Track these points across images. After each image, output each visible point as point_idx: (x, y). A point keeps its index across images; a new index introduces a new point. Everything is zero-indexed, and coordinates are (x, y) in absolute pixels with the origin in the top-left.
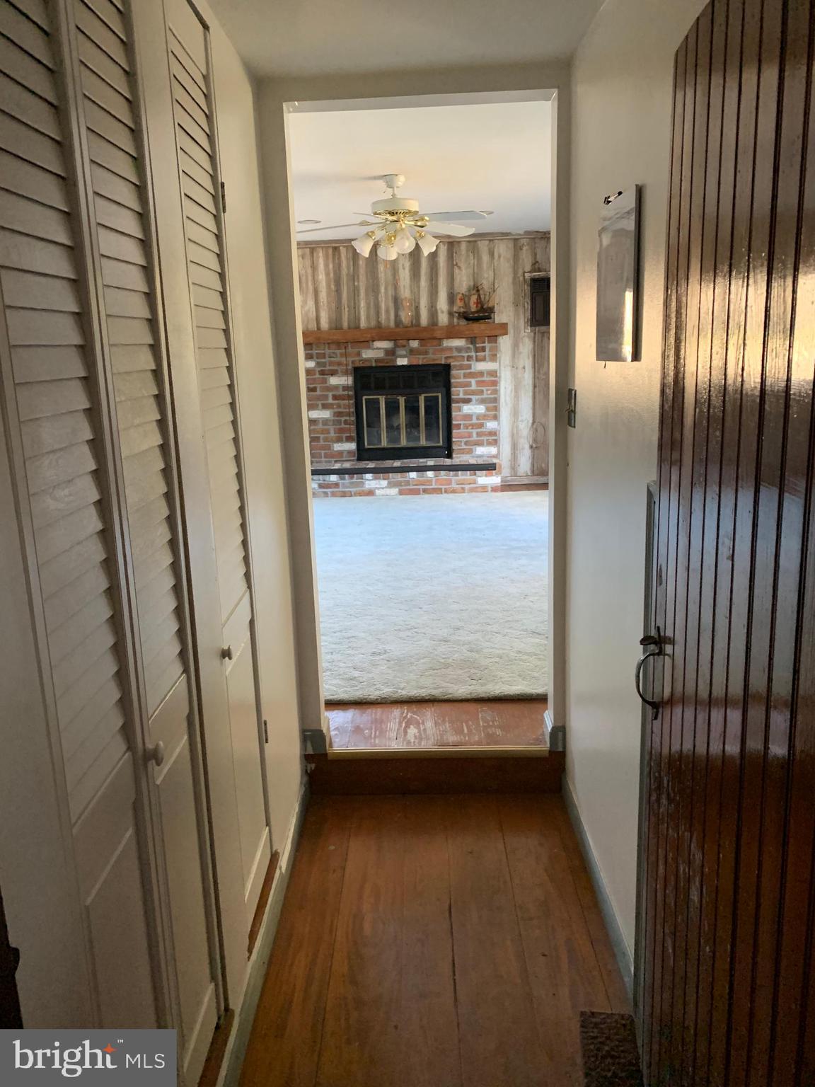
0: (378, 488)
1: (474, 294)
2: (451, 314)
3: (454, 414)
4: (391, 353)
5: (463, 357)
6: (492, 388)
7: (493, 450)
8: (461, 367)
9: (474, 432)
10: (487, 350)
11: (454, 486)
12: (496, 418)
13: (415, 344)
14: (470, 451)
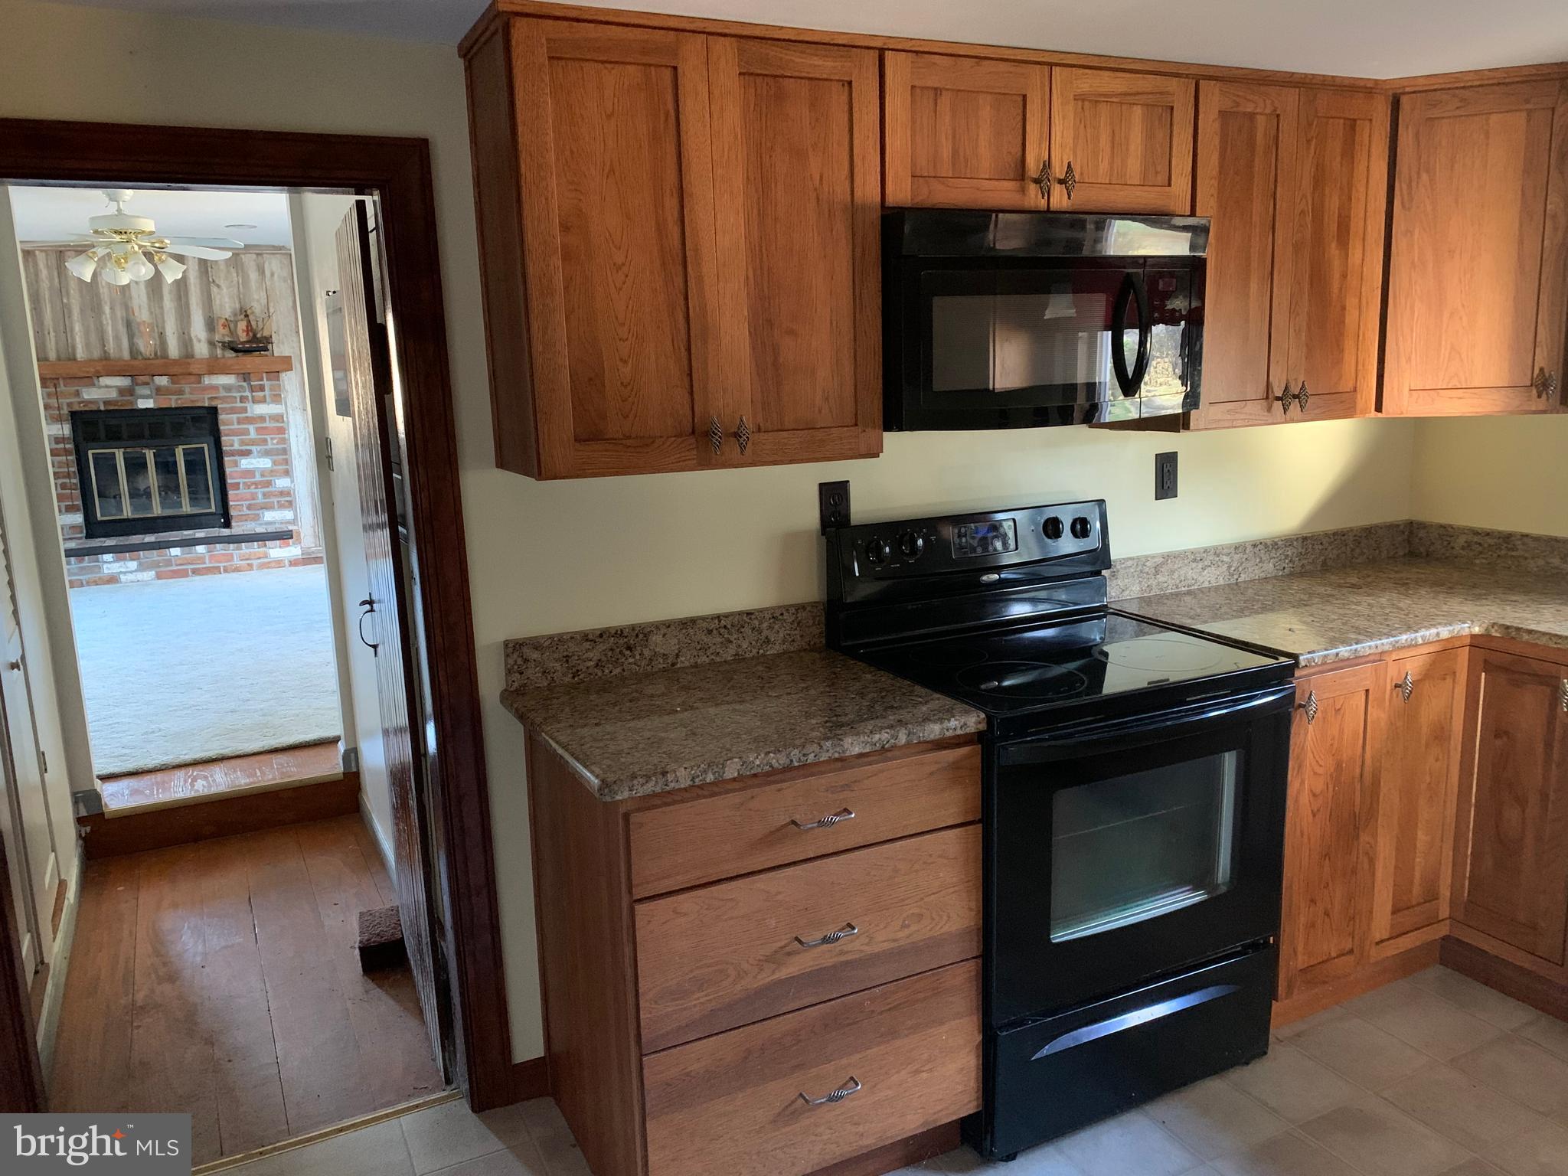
0: (125, 573)
1: (242, 320)
2: (211, 344)
3: (228, 470)
4: (129, 392)
5: (235, 397)
6: (280, 436)
7: (288, 515)
8: (233, 411)
9: (260, 492)
10: (267, 388)
11: (236, 562)
12: (287, 473)
13: (163, 381)
14: (256, 518)
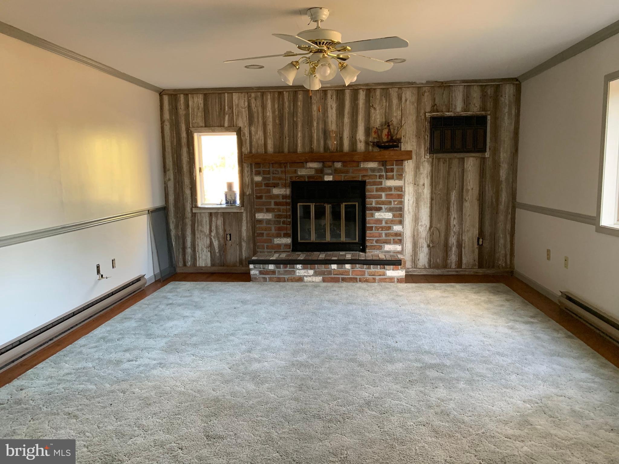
0: (307, 276)
1: (385, 129)
2: (367, 143)
3: (368, 219)
4: (320, 171)
5: (377, 175)
6: (399, 200)
7: (398, 248)
8: (374, 184)
9: (384, 233)
10: (395, 170)
11: (367, 276)
12: (401, 222)
13: (338, 165)
14: (380, 248)
